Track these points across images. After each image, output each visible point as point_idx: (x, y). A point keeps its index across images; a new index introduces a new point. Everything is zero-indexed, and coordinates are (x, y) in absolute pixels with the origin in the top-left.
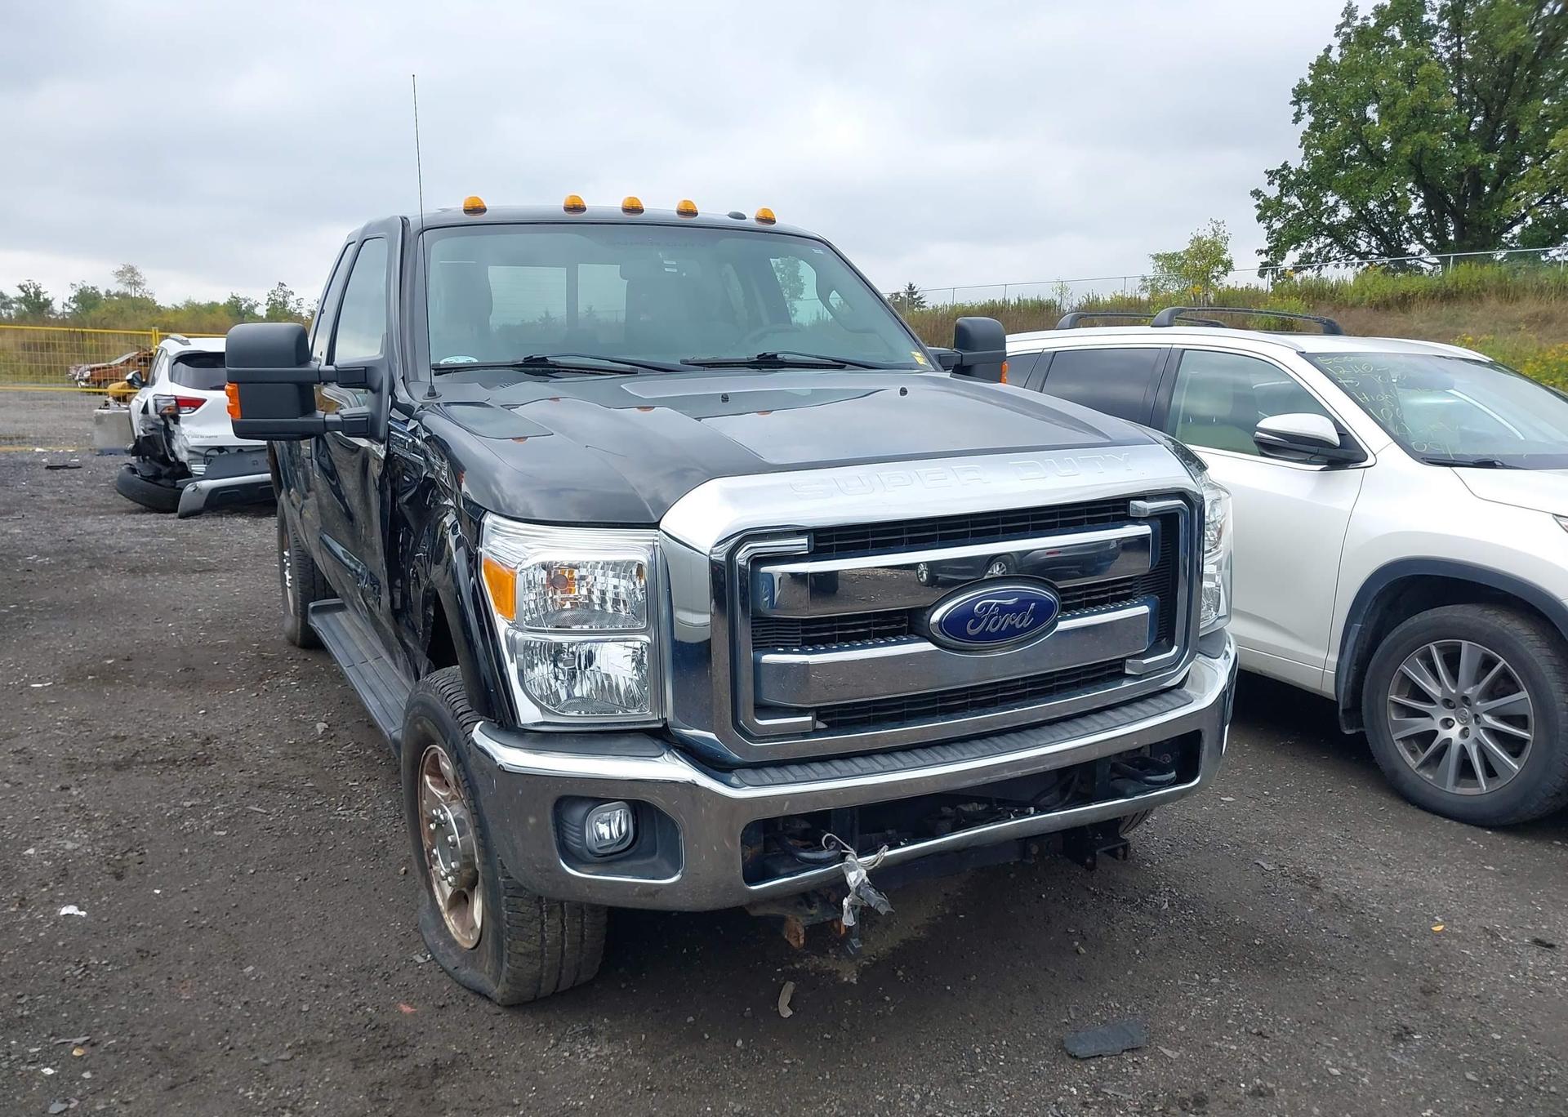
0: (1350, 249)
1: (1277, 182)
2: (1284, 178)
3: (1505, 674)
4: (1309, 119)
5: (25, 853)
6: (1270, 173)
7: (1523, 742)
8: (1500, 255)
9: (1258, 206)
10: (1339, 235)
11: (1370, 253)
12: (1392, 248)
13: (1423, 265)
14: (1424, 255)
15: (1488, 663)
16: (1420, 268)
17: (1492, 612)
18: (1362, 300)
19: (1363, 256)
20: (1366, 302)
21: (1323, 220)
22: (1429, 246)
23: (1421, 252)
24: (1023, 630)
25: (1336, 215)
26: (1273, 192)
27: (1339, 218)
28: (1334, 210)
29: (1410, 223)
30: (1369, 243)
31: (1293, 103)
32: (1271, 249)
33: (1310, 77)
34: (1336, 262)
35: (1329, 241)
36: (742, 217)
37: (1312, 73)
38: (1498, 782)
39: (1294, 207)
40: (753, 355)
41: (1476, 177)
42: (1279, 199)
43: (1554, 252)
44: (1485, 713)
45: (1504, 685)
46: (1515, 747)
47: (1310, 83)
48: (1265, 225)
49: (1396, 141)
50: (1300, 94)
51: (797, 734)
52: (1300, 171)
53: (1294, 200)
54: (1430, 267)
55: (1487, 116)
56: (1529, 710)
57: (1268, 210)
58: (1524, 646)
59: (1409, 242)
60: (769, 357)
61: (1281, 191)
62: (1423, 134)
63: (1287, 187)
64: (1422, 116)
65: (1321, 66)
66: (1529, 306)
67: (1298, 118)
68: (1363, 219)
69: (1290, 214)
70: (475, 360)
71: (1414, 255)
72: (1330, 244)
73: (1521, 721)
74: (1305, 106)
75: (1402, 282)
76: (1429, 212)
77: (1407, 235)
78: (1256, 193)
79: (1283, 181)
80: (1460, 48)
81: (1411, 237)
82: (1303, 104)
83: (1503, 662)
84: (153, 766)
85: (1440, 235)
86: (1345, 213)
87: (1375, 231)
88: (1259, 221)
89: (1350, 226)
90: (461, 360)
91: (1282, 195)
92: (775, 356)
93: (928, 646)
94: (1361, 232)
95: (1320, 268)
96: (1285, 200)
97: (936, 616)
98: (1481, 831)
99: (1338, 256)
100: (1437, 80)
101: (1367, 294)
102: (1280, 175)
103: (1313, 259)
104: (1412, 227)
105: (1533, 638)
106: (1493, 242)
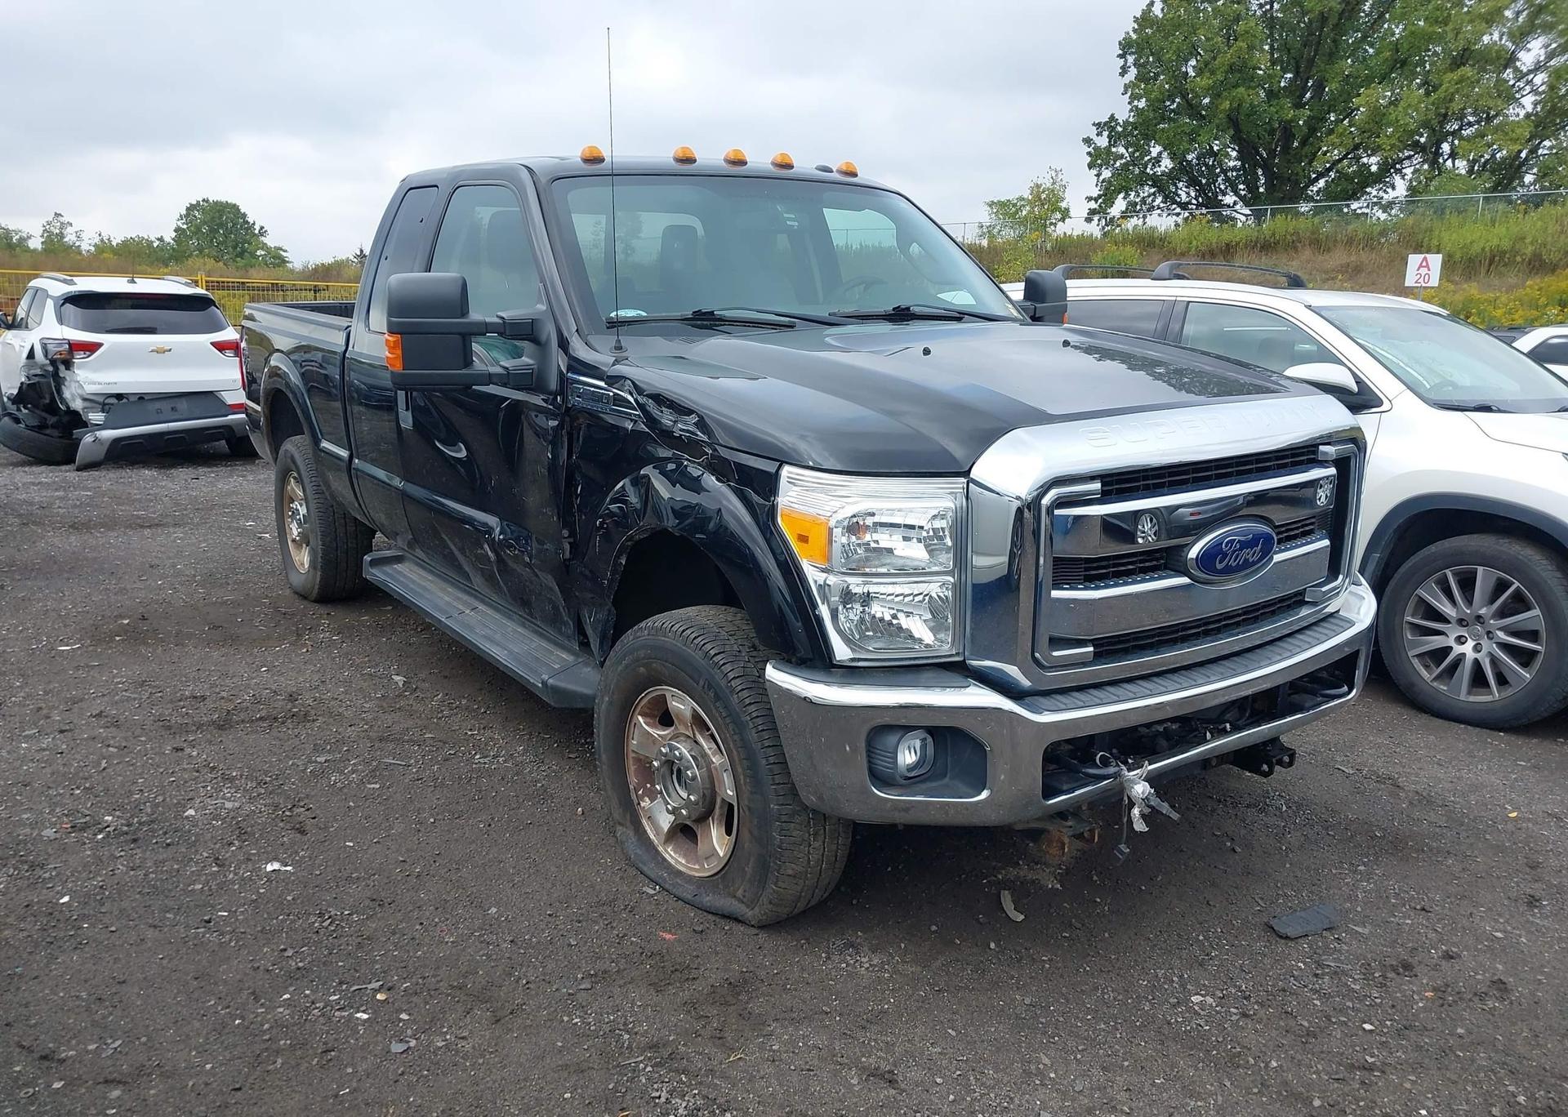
0: (1170, 198)
1: (1106, 134)
2: (1112, 129)
3: (1518, 597)
4: (1133, 73)
5: (186, 814)
6: (1098, 125)
7: (1533, 654)
8: (1304, 207)
9: (1089, 154)
10: (1162, 185)
11: (1190, 203)
12: (1211, 202)
13: (1238, 216)
14: (1237, 207)
15: (1502, 586)
16: (1234, 219)
17: (1507, 541)
18: (1189, 249)
19: (1184, 206)
20: (1193, 251)
21: (1148, 170)
22: (1242, 198)
23: (1235, 203)
24: (1254, 563)
25: (1160, 166)
26: (1103, 142)
27: (1163, 168)
28: (1157, 161)
29: (1226, 175)
30: (1188, 193)
31: (1121, 56)
32: (1100, 196)
33: (1135, 31)
34: (1159, 211)
35: (1153, 190)
36: (829, 170)
37: (1136, 27)
38: (1510, 689)
39: (1122, 156)
40: (889, 308)
41: (1288, 131)
42: (1108, 149)
43: (1355, 205)
44: (1498, 629)
45: (1519, 603)
46: (1525, 658)
47: (1134, 37)
48: (1096, 173)
49: (1217, 96)
50: (1126, 46)
51: (1078, 664)
52: (1126, 123)
53: (1122, 150)
54: (1243, 218)
55: (1297, 73)
56: (1541, 626)
57: (1098, 159)
58: (1538, 569)
59: (1224, 194)
60: (903, 310)
61: (1110, 142)
62: (1241, 90)
63: (1114, 138)
64: (1241, 72)
65: (1145, 20)
66: (1338, 258)
67: (1124, 71)
68: (1183, 170)
69: (1118, 164)
70: (644, 314)
71: (1229, 206)
72: (1154, 194)
73: (1533, 636)
74: (1131, 59)
75: (1215, 234)
76: (1243, 165)
77: (1222, 187)
78: (1088, 141)
79: (1110, 132)
80: (1272, 7)
81: (1226, 188)
82: (1128, 57)
83: (1517, 584)
84: (257, 724)
85: (1252, 187)
86: (1167, 164)
87: (1193, 182)
88: (1090, 169)
89: (1173, 177)
90: (630, 313)
91: (1110, 145)
92: (908, 309)
93: (1185, 580)
94: (1181, 183)
95: (1145, 217)
96: (1114, 150)
97: (1193, 553)
98: (1496, 733)
99: (1162, 205)
100: (1255, 36)
101: (1194, 243)
102: (1108, 126)
103: (1138, 207)
104: (1227, 179)
105: (1545, 562)
106: (1297, 193)
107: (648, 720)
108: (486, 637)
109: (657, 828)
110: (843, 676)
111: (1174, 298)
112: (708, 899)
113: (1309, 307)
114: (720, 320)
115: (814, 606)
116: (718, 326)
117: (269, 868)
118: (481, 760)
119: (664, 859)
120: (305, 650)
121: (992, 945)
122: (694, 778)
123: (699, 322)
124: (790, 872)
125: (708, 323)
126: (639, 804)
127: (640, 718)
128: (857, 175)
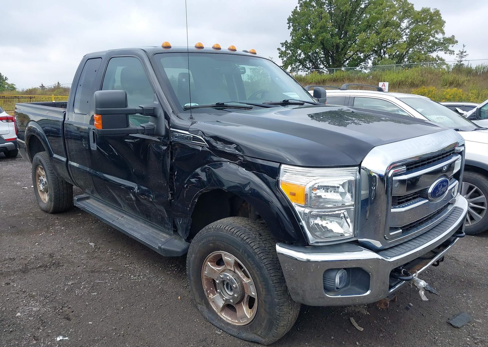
0: (304, 66)
1: (284, 46)
2: (286, 45)
3: (476, 191)
4: (292, 28)
5: (17, 315)
6: (282, 44)
8: (343, 69)
9: (279, 53)
10: (302, 62)
11: (310, 67)
12: (316, 67)
13: (324, 71)
14: (324, 69)
15: (471, 188)
16: (323, 72)
17: (472, 173)
19: (308, 68)
21: (298, 58)
22: (325, 66)
23: (323, 67)
24: (445, 192)
25: (301, 56)
26: (283, 49)
27: (301, 57)
28: (300, 55)
29: (320, 59)
30: (309, 65)
31: (288, 23)
32: (283, 66)
33: (292, 15)
34: (301, 70)
35: (299, 64)
36: (247, 52)
37: (292, 14)
38: (475, 222)
39: (289, 54)
40: (281, 100)
41: (337, 46)
42: (285, 51)
43: (358, 68)
44: (470, 202)
45: (477, 193)
47: (292, 17)
48: (281, 59)
49: (317, 35)
50: (289, 20)
51: (397, 237)
52: (290, 43)
53: (289, 51)
54: (326, 72)
55: (339, 29)
56: (485, 201)
57: (282, 55)
58: (484, 182)
59: (320, 65)
60: (286, 101)
61: (286, 49)
62: (324, 34)
63: (287, 48)
64: (323, 28)
65: (295, 12)
67: (289, 27)
68: (308, 58)
69: (288, 56)
70: (198, 105)
71: (322, 68)
72: (299, 65)
73: (482, 204)
74: (291, 24)
75: (319, 77)
76: (325, 56)
77: (319, 63)
78: (279, 49)
79: (286, 46)
80: (331, 9)
81: (321, 63)
82: (290, 23)
83: (476, 187)
84: (39, 269)
85: (328, 63)
86: (303, 56)
87: (311, 61)
88: (280, 57)
89: (305, 60)
90: (193, 105)
91: (286, 50)
92: (288, 101)
93: (427, 201)
94: (307, 62)
95: (297, 72)
96: (287, 51)
97: (430, 190)
98: (471, 236)
99: (302, 68)
100: (327, 18)
101: (314, 79)
102: (285, 44)
103: (295, 69)
104: (321, 60)
105: (485, 180)
106: (341, 65)
107: (212, 263)
108: (131, 229)
109: (217, 306)
110: (312, 249)
111: (349, 96)
112: (244, 335)
113: (396, 98)
114: (226, 106)
115: (300, 221)
116: (225, 108)
117: (58, 339)
118: (134, 278)
119: (221, 318)
120: (52, 234)
121: (358, 343)
122: (236, 288)
123: (218, 107)
124: (282, 325)
125: (222, 108)
126: (208, 296)
127: (209, 263)
128: (256, 54)
